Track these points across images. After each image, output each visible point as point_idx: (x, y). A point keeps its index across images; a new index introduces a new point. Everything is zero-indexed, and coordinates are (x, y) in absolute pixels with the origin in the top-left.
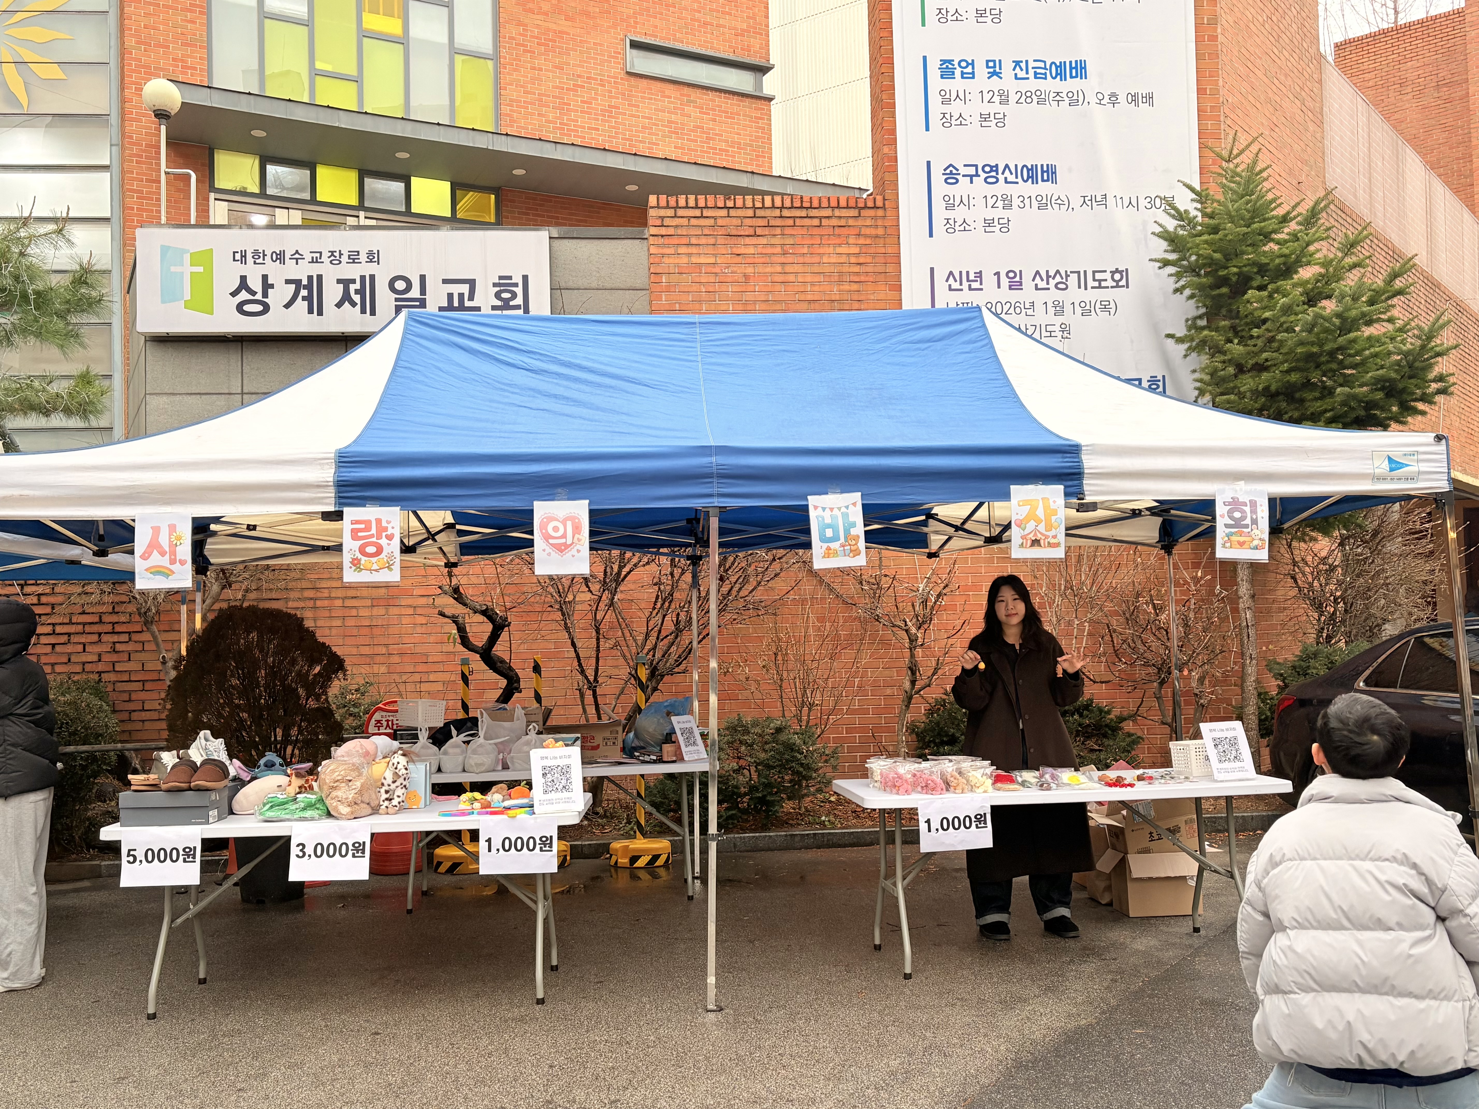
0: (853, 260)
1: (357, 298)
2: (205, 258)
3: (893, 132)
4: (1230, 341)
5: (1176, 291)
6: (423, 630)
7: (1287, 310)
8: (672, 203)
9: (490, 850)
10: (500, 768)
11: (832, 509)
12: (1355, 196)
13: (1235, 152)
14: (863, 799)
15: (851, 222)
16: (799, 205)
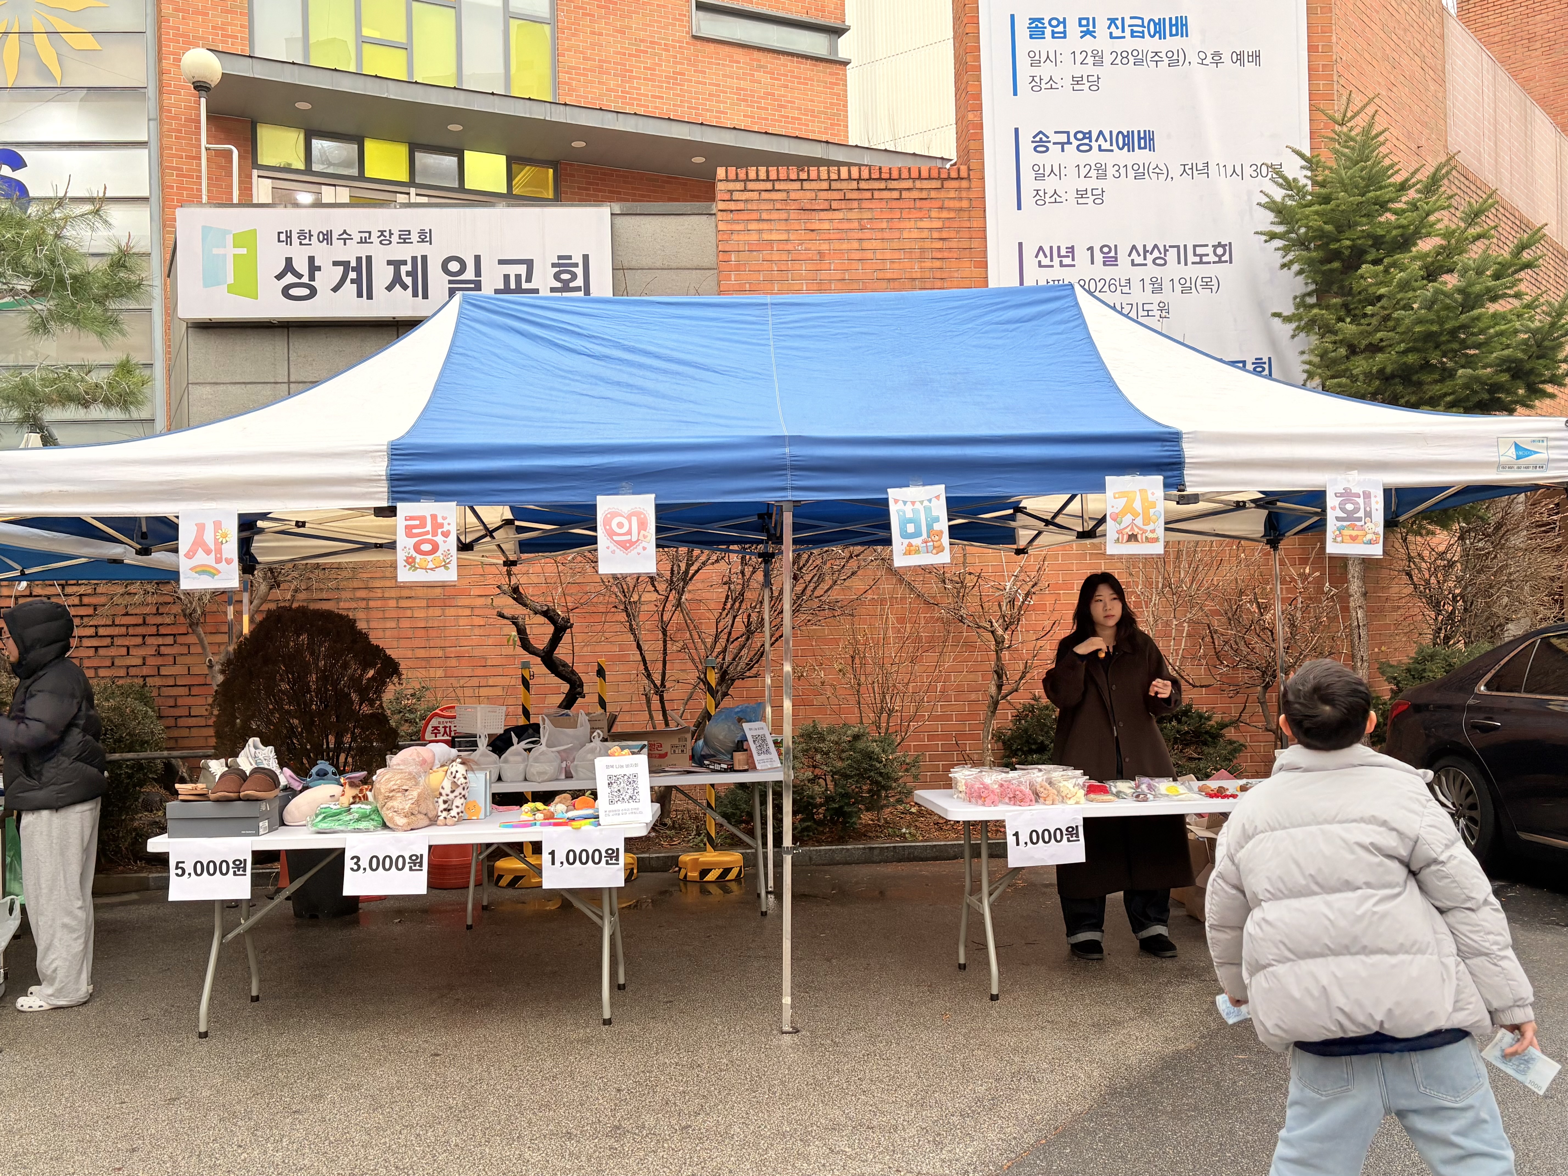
0: (936, 235)
1: (408, 281)
2: (247, 239)
3: (978, 96)
4: (1341, 319)
5: (1283, 266)
6: (481, 631)
7: (1405, 286)
8: (742, 175)
9: (553, 863)
10: (563, 776)
11: (913, 503)
12: (1479, 161)
13: (1349, 114)
14: (946, 810)
15: (933, 194)
16: (877, 176)
